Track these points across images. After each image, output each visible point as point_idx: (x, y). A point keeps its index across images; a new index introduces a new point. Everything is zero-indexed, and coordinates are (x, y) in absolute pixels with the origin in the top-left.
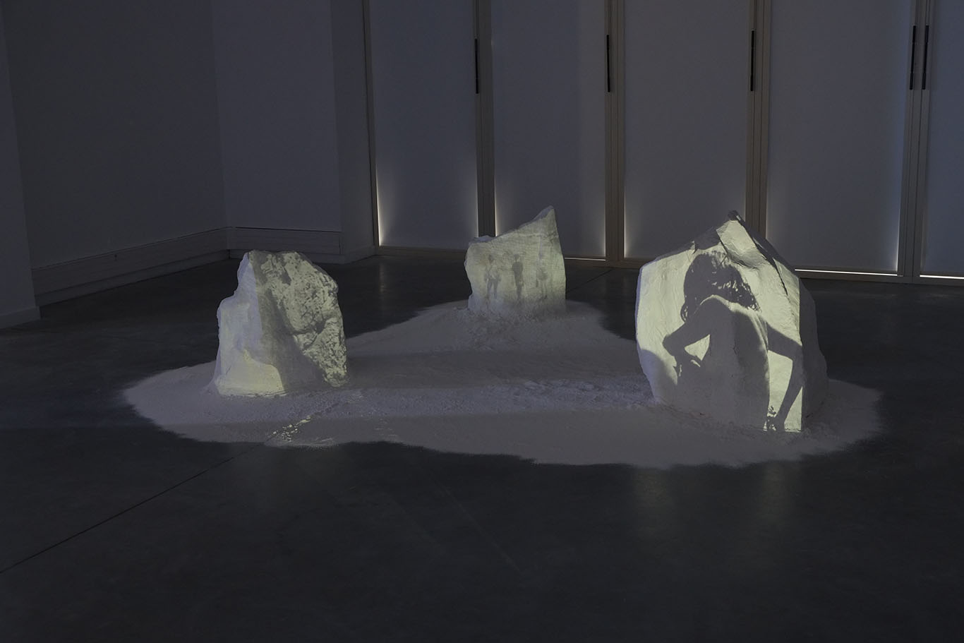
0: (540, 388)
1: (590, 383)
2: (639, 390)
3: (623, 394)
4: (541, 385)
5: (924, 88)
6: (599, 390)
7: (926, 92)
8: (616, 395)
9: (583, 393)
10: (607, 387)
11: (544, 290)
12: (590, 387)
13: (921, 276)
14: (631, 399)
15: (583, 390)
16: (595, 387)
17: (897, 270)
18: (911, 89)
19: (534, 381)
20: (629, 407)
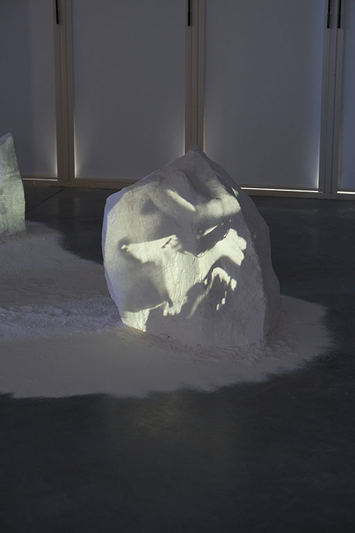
0: (11, 314)
1: (59, 308)
2: (106, 313)
3: (91, 319)
4: (11, 312)
5: (339, 27)
6: (68, 315)
7: (341, 30)
8: (85, 319)
9: (53, 319)
10: (76, 311)
11: (6, 223)
12: (58, 311)
13: (338, 192)
14: (100, 323)
15: (53, 315)
16: (64, 311)
17: (318, 187)
18: (328, 27)
19: (3, 308)
20: (99, 331)
